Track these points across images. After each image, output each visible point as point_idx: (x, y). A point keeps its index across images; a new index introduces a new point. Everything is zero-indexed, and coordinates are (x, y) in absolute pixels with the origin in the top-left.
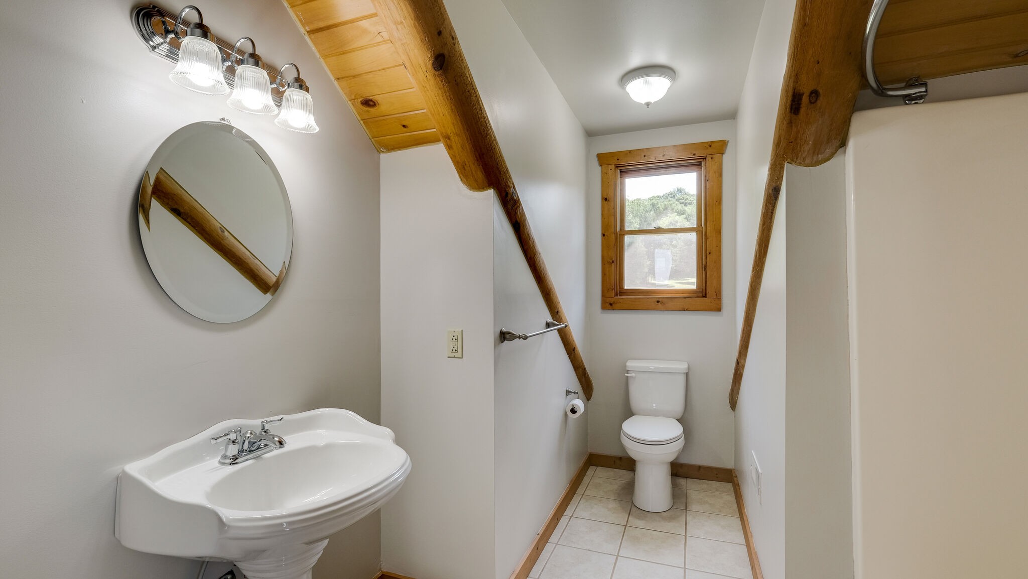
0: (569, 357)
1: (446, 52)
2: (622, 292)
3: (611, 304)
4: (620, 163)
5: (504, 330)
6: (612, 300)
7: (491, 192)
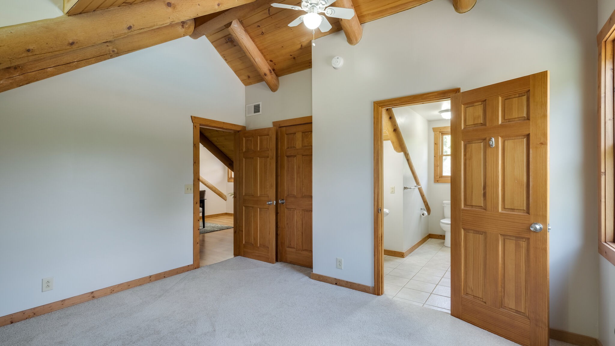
0: (422, 198)
1: (396, 128)
2: (441, 177)
3: (437, 181)
4: (441, 131)
5: (405, 187)
6: (438, 180)
7: (402, 153)
